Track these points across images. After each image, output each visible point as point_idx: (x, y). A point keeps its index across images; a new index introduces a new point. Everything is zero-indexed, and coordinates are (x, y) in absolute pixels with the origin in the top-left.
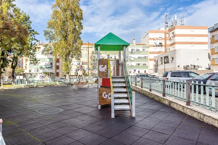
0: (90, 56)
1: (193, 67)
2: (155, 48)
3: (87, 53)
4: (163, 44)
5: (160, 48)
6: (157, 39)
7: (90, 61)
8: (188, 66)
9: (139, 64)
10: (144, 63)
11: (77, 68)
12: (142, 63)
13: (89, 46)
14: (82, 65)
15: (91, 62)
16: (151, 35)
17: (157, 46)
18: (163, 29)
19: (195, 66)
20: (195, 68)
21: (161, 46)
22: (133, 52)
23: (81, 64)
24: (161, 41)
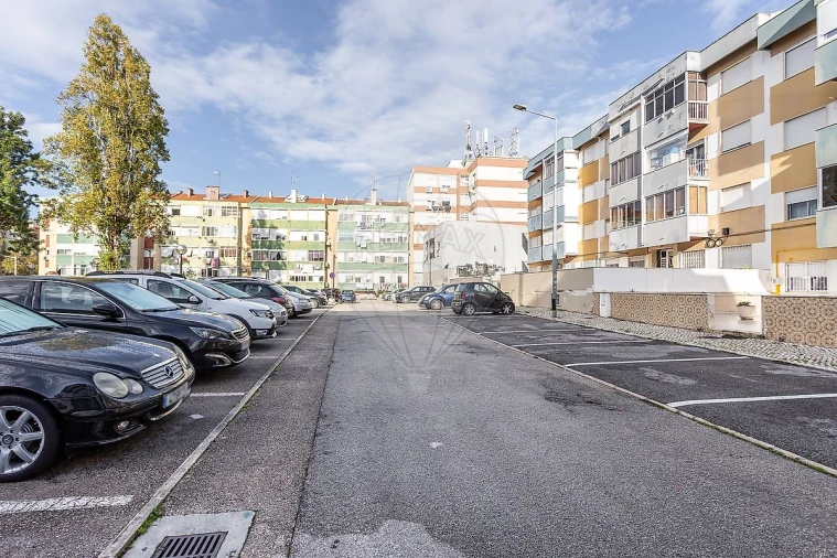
0: (245, 232)
1: (482, 269)
2: (430, 214)
3: (236, 223)
4: (453, 203)
5: (445, 214)
6: (437, 190)
7: (245, 245)
8: (469, 266)
9: (382, 259)
10: (397, 255)
11: (204, 267)
12: (390, 255)
13: (243, 205)
14: (221, 259)
15: (248, 249)
16: (420, 180)
17: (435, 209)
18: (456, 164)
19: (486, 267)
20: (486, 272)
21: (448, 210)
22: (367, 225)
23: (216, 255)
24: (446, 198)
